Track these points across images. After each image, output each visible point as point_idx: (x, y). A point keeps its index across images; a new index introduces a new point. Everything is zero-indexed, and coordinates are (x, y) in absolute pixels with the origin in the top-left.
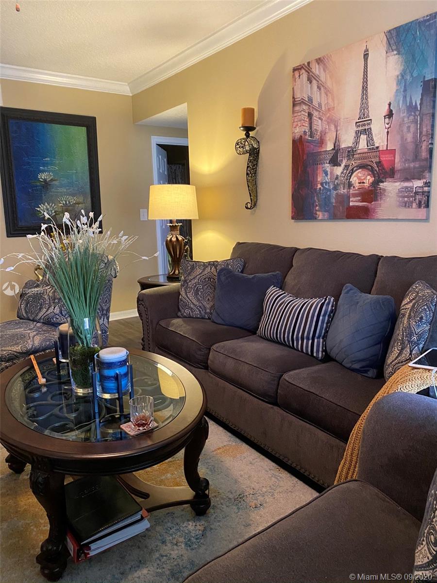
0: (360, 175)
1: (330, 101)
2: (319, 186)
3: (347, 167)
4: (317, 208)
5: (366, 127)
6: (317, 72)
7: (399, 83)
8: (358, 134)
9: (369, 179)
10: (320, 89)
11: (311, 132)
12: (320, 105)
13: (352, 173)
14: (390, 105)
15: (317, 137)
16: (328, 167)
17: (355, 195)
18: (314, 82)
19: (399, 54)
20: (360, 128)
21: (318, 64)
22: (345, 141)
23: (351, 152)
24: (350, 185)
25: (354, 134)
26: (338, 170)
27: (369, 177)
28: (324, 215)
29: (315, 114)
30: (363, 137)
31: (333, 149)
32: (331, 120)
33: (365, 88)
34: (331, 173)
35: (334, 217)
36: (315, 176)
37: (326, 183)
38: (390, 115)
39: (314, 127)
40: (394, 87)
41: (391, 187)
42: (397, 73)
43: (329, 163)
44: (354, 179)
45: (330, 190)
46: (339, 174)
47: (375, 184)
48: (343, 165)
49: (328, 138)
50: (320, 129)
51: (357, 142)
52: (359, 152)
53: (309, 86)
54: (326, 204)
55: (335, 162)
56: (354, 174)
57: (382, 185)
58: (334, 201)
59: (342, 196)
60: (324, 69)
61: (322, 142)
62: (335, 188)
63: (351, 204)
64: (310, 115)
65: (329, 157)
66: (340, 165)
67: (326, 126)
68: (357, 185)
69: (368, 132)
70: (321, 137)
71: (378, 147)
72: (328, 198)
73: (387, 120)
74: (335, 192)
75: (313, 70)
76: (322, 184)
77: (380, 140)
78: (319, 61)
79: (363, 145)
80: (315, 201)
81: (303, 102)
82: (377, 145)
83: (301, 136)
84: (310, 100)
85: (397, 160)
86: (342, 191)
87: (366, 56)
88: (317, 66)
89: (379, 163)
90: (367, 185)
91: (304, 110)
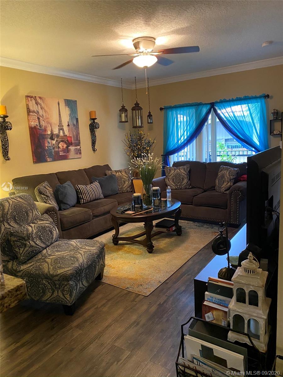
0: (62, 144)
1: (47, 115)
2: (47, 148)
3: (57, 141)
4: (47, 157)
5: (62, 128)
6: (40, 102)
7: (70, 117)
8: (59, 130)
9: (65, 146)
10: (42, 109)
11: (40, 125)
12: (43, 115)
13: (59, 143)
14: (68, 122)
15: (43, 128)
16: (49, 140)
17: (61, 151)
18: (39, 105)
19: (68, 107)
20: (60, 128)
21: (40, 99)
22: (55, 131)
23: (58, 136)
24: (59, 147)
25: (58, 130)
26: (54, 142)
27: (65, 145)
28: (50, 159)
29: (41, 118)
30: (61, 131)
31: (50, 134)
32: (49, 122)
33: (60, 115)
34: (51, 143)
35: (55, 160)
36: (44, 144)
37: (49, 146)
38: (69, 125)
39: (41, 124)
40: (69, 118)
41: (72, 148)
42: (69, 113)
43: (50, 139)
44: (60, 145)
45: (51, 149)
46: (54, 143)
47: (67, 147)
48: (55, 140)
49: (48, 129)
50: (44, 125)
51: (59, 132)
52: (60, 136)
53: (37, 106)
54: (50, 155)
55: (52, 139)
56: (60, 143)
57: (69, 148)
58: (53, 153)
59: (57, 151)
60: (43, 102)
61: (45, 130)
62: (54, 148)
63: (60, 154)
64: (39, 118)
65: (49, 137)
66: (54, 140)
67: (46, 124)
68: (61, 148)
69: (63, 129)
70: (45, 128)
71: (66, 135)
72: (51, 152)
73: (68, 127)
74: (54, 150)
75: (38, 100)
76: (48, 147)
77: (67, 133)
78: (40, 98)
79: (61, 134)
80: (45, 154)
81: (34, 112)
82: (66, 134)
83: (35, 126)
84: (38, 112)
85: (72, 140)
86: (56, 150)
87: (59, 104)
88: (40, 100)
89: (67, 140)
90: (65, 147)
91: (35, 116)
